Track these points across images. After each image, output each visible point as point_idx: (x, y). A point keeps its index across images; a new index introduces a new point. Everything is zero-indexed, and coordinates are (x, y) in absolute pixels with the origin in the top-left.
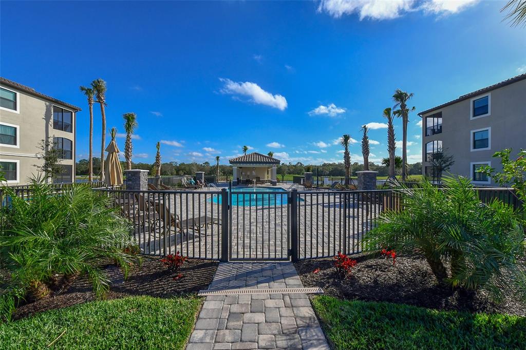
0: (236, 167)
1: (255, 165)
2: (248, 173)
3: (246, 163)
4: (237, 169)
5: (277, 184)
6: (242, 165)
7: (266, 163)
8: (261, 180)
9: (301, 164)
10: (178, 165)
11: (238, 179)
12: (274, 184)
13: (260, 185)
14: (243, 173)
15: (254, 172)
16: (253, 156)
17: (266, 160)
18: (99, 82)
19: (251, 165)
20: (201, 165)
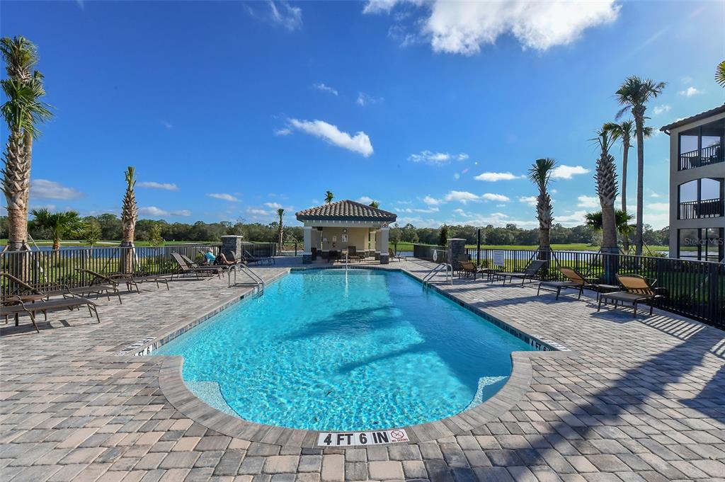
0: (311, 228)
1: (347, 224)
2: (334, 240)
3: (330, 218)
4: (312, 231)
5: (390, 260)
6: (321, 223)
7: (369, 219)
8: (357, 251)
9: (411, 226)
10: (233, 227)
11: (313, 250)
12: (384, 260)
13: (357, 263)
14: (325, 239)
15: (344, 237)
16: (343, 207)
17: (368, 213)
18: (17, 43)
19: (340, 224)
20: (267, 226)
